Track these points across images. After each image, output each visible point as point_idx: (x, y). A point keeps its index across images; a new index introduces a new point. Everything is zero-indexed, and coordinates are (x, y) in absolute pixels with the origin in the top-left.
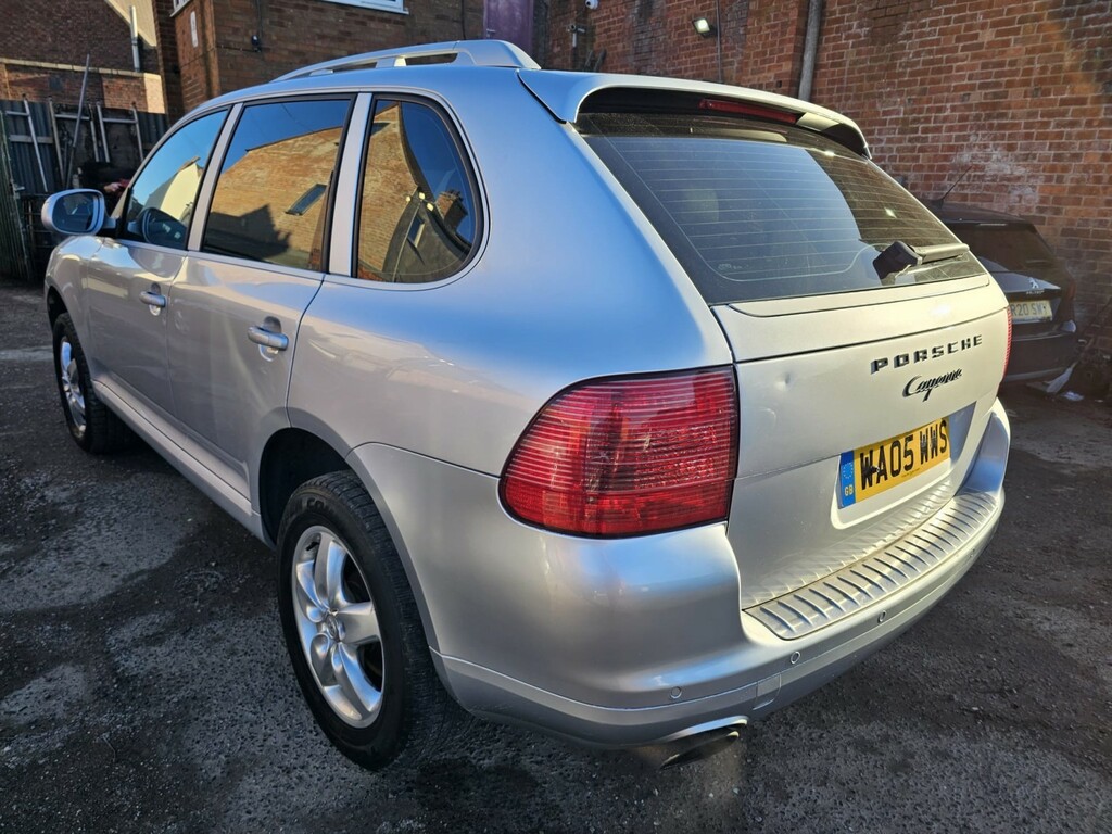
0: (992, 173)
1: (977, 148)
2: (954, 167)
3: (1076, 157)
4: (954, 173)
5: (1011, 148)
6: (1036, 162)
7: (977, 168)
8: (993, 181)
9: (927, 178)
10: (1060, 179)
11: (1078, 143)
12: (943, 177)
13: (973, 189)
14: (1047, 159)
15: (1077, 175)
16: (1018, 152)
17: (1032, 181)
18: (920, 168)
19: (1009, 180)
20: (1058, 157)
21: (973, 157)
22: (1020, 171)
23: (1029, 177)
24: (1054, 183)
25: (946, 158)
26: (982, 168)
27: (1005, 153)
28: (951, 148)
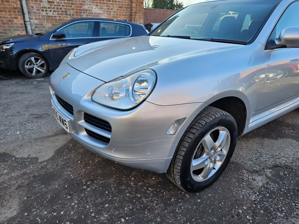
0: (94, 12)
1: (88, 5)
2: (84, 10)
3: (112, 9)
4: (84, 11)
5: (97, 6)
6: (104, 10)
7: (90, 10)
8: (95, 14)
9: (76, 12)
10: (110, 14)
11: (111, 6)
12: (81, 13)
13: (90, 16)
14: (106, 9)
15: (113, 13)
16: (99, 7)
17: (104, 14)
18: (73, 9)
19: (99, 14)
20: (108, 9)
21: (88, 7)
22: (101, 12)
23: (103, 13)
24: (109, 15)
25: (80, 7)
26: (91, 11)
27: (96, 7)
28: (81, 4)
